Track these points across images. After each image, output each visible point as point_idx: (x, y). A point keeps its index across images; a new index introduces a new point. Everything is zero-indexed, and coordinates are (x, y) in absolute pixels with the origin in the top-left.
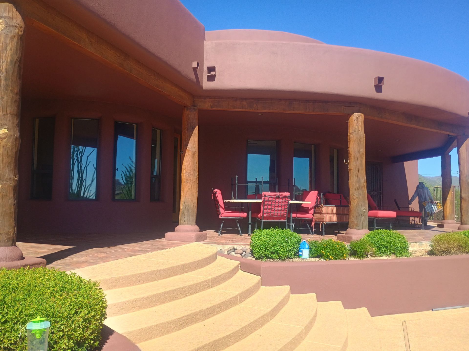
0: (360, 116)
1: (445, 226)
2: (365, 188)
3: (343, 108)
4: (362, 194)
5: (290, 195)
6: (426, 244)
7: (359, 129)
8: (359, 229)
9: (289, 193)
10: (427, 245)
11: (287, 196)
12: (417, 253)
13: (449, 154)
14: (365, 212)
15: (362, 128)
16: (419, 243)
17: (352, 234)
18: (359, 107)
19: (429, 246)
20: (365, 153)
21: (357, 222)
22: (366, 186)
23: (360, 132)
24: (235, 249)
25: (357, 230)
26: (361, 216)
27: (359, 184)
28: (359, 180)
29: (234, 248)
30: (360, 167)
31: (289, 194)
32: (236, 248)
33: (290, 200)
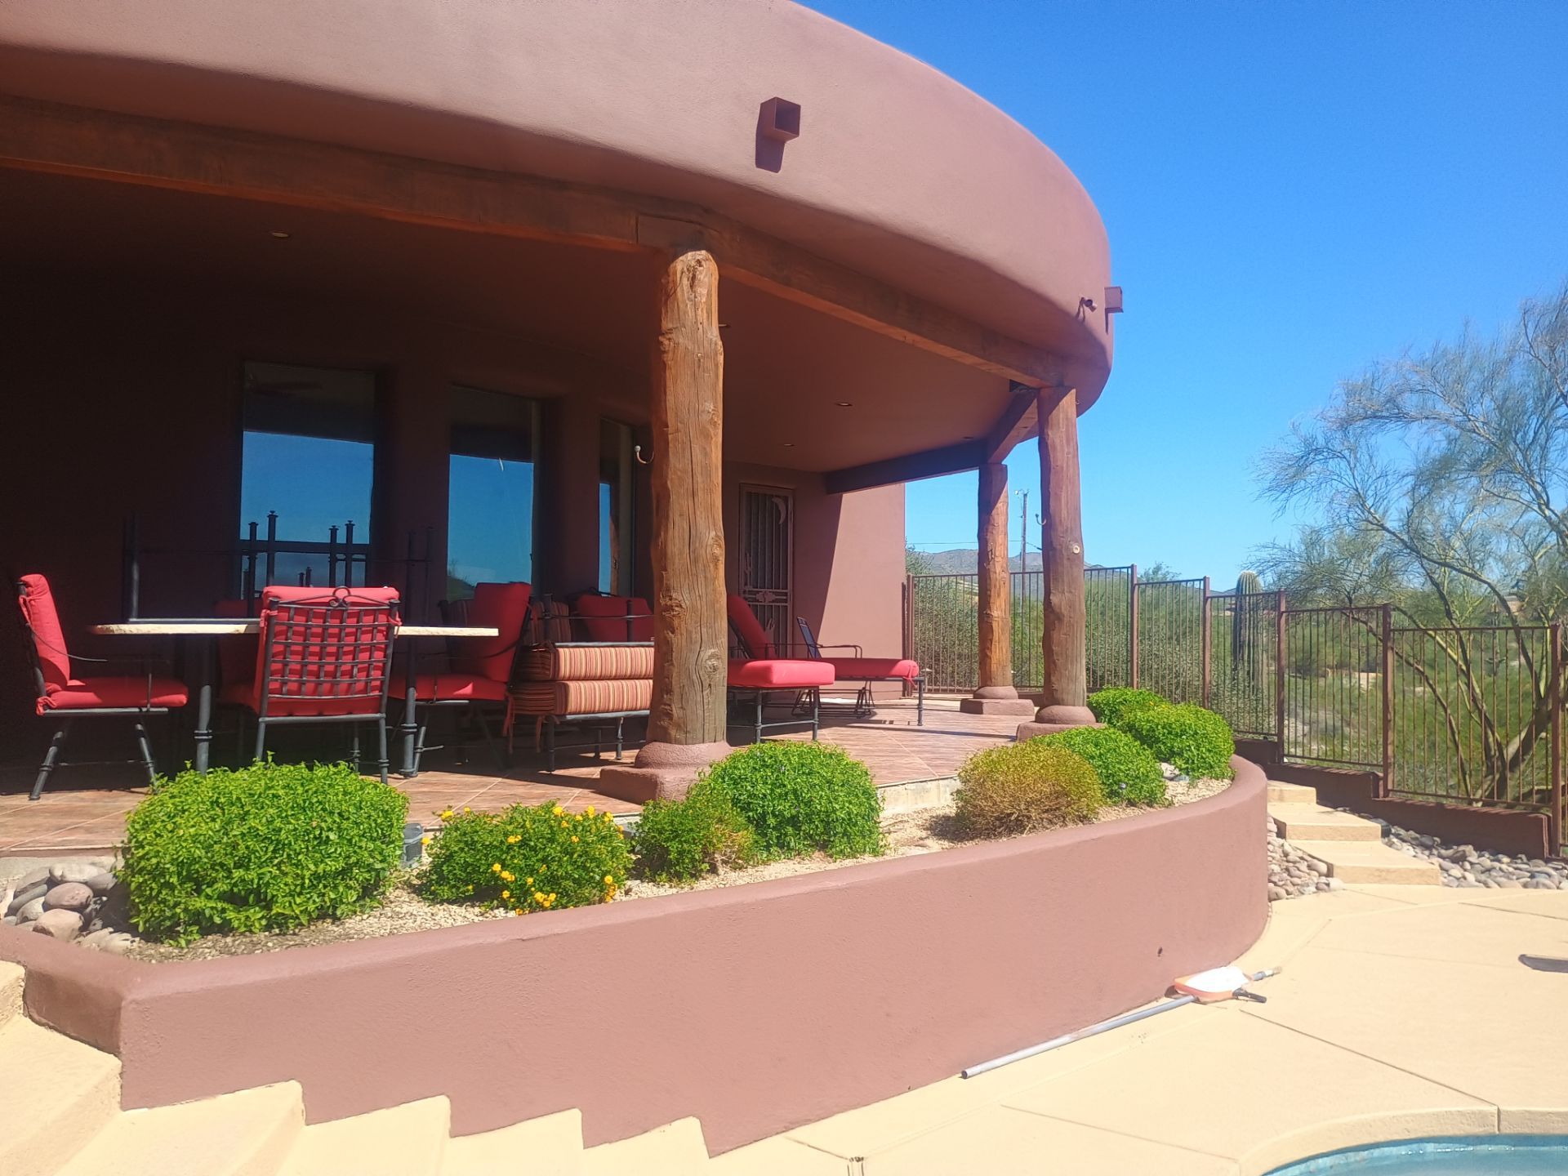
0: (703, 263)
1: (985, 708)
2: (716, 567)
3: (633, 222)
4: (704, 591)
5: (399, 599)
6: (938, 787)
7: (700, 319)
8: (690, 741)
9: (397, 590)
10: (942, 789)
11: (381, 604)
12: (906, 824)
13: (1003, 463)
14: (715, 669)
15: (709, 313)
16: (912, 786)
17: (660, 765)
18: (700, 224)
19: (949, 797)
20: (720, 422)
21: (681, 715)
22: (722, 559)
23: (701, 330)
24: (52, 882)
25: (681, 746)
26: (698, 687)
27: (694, 552)
28: (693, 532)
29: (50, 872)
30: (700, 480)
31: (397, 593)
32: (62, 876)
33: (401, 623)
